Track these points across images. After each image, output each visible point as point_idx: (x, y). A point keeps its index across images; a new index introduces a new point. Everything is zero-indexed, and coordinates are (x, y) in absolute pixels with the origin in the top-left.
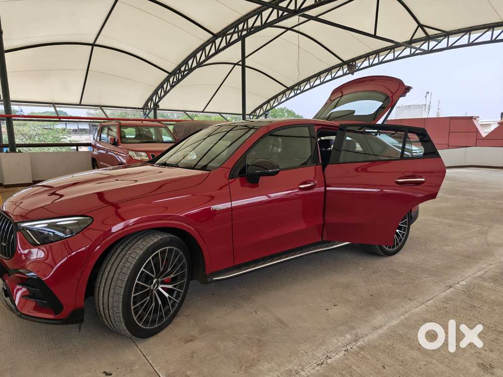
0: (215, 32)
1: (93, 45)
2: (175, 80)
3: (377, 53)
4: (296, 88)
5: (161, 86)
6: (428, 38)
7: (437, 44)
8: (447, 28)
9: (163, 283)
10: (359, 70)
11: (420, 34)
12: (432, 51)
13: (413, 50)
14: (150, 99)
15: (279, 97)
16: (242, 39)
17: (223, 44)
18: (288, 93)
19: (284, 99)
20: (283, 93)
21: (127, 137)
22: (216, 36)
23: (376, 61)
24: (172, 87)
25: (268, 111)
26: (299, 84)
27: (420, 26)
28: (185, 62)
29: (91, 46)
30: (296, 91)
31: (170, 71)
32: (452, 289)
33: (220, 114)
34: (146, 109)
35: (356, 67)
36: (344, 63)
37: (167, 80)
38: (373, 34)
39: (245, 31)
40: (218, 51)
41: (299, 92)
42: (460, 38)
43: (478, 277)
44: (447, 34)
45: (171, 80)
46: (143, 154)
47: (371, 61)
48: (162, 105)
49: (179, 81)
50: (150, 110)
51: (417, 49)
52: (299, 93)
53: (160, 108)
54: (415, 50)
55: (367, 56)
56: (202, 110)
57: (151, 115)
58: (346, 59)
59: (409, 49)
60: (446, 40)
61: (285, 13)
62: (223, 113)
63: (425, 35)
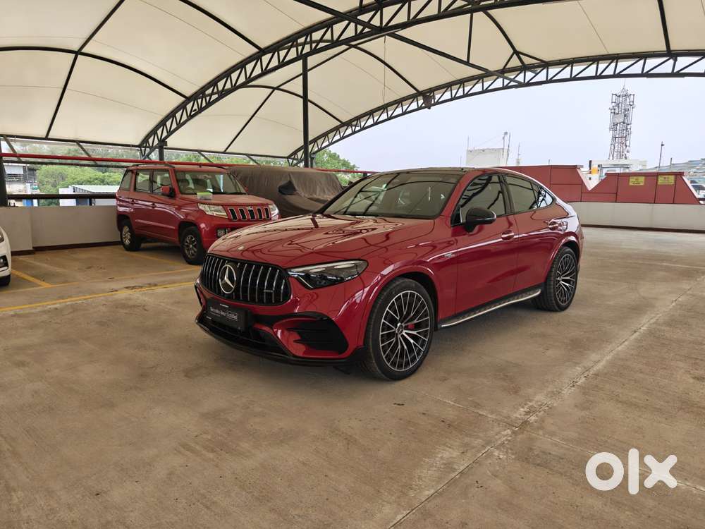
0: (262, 46)
1: (78, 53)
2: (195, 107)
3: (461, 82)
4: (354, 123)
5: (172, 115)
6: (524, 68)
7: (535, 76)
8: (547, 58)
10: (438, 103)
11: (515, 62)
12: (529, 84)
13: (506, 82)
14: (153, 132)
15: (331, 135)
16: (303, 57)
17: (274, 63)
18: (342, 129)
19: (337, 137)
20: (336, 129)
22: (262, 52)
23: (460, 93)
24: (190, 117)
25: (314, 153)
26: (358, 118)
27: (516, 53)
28: (214, 83)
29: (74, 55)
30: (354, 128)
31: (188, 93)
33: (248, 155)
34: (146, 147)
35: (434, 99)
36: (419, 93)
37: (182, 107)
38: (466, 60)
40: (265, 72)
41: (358, 128)
42: (562, 71)
44: (546, 65)
45: (189, 107)
47: (454, 92)
48: (171, 142)
49: (201, 110)
50: (152, 149)
51: (511, 80)
52: (359, 131)
53: (169, 146)
54: (508, 81)
55: (448, 86)
56: (223, 150)
57: (154, 156)
58: (421, 88)
59: (502, 79)
60: (545, 71)
61: (367, 30)
62: (252, 155)
63: (520, 64)
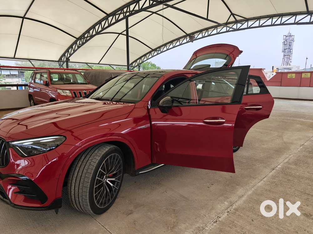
0: (108, 13)
1: (23, 18)
2: (81, 43)
3: (207, 29)
4: (158, 49)
5: (71, 47)
6: (236, 22)
7: (242, 26)
8: (247, 16)
9: (109, 177)
10: (196, 39)
11: (232, 19)
12: (239, 30)
13: (228, 29)
14: (64, 55)
15: (147, 55)
16: (126, 18)
17: (114, 21)
18: (153, 53)
19: (150, 56)
20: (150, 52)
21: (53, 80)
22: (108, 15)
23: (206, 34)
24: (79, 47)
25: (140, 64)
26: (160, 47)
27: (232, 14)
28: (88, 31)
29: (22, 19)
30: (158, 52)
31: (77, 37)
32: (274, 170)
33: (110, 65)
34: (61, 62)
35: (194, 37)
36: (187, 35)
37: (75, 43)
38: (206, 18)
39: (128, 12)
40: (110, 25)
41: (160, 52)
42: (254, 23)
43: (286, 162)
44: (247, 20)
45: (78, 43)
46: (68, 91)
47: (203, 34)
48: (71, 59)
49: (83, 44)
50: (64, 62)
51: (230, 28)
52: (160, 53)
53: (71, 61)
54: (229, 28)
55: (201, 31)
56: (98, 63)
57: (65, 66)
58: (188, 32)
59: (226, 28)
60: (247, 23)
61: (155, 3)
62: (111, 65)
63: (235, 20)
